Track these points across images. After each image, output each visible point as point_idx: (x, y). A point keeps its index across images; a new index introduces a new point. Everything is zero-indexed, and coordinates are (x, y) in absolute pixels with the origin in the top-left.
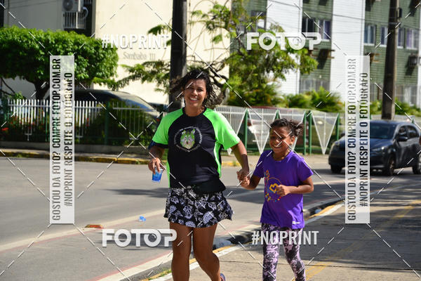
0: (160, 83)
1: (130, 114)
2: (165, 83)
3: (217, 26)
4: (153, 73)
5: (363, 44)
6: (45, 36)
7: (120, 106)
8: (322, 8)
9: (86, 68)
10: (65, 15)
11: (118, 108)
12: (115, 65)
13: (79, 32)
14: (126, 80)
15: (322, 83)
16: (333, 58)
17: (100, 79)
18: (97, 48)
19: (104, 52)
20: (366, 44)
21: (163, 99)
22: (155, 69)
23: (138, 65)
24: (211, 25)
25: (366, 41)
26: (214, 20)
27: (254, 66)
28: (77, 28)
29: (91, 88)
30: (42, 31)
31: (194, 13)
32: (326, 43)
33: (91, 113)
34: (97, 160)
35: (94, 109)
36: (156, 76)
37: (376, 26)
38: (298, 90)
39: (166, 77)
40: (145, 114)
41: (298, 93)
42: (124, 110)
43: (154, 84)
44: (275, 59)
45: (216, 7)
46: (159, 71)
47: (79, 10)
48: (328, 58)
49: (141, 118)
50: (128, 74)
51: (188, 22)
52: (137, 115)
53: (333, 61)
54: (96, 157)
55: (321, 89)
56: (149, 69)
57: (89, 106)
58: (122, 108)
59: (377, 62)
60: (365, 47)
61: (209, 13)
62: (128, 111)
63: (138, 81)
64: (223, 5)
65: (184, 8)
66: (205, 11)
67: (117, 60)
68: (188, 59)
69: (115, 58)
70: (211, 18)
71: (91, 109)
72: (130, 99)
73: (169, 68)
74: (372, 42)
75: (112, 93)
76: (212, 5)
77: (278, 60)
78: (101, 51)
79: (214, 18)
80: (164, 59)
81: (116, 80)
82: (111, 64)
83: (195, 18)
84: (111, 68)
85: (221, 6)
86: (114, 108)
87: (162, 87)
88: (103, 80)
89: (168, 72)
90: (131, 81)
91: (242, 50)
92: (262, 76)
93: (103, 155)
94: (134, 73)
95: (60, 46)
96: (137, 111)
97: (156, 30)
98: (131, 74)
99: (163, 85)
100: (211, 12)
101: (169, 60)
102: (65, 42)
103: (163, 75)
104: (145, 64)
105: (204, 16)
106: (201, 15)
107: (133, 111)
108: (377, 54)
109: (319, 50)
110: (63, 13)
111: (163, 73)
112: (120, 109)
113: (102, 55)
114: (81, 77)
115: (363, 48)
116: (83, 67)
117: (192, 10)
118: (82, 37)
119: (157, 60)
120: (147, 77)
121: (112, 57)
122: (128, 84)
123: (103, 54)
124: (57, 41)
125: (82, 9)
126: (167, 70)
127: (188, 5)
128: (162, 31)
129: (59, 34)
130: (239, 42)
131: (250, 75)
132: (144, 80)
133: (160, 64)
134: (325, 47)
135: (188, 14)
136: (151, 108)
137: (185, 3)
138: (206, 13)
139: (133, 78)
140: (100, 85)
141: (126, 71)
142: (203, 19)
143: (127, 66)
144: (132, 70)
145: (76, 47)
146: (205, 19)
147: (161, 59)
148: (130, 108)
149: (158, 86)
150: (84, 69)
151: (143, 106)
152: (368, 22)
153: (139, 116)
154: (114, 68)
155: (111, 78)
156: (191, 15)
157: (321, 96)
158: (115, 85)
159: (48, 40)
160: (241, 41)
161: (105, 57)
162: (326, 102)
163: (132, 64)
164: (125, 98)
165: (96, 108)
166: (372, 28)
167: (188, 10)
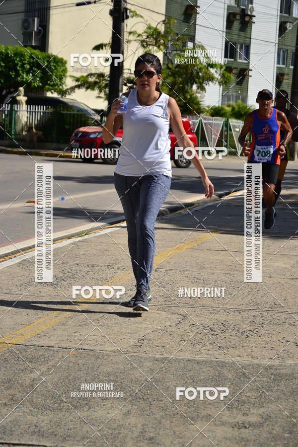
0: (101, 91)
1: (76, 116)
2: (105, 92)
3: (150, 45)
4: (96, 83)
5: (276, 65)
6: (5, 50)
7: (67, 111)
8: (242, 34)
9: (40, 78)
10: (24, 34)
11: (65, 112)
12: (64, 75)
13: (34, 48)
14: (73, 89)
15: (240, 97)
16: (251, 76)
17: (51, 88)
18: (49, 62)
19: (54, 64)
20: (279, 66)
21: (103, 105)
22: (97, 80)
23: (82, 77)
24: (144, 44)
25: (278, 63)
26: (148, 40)
27: (180, 79)
28: (33, 44)
29: (45, 95)
30: (3, 46)
31: (130, 33)
32: (245, 63)
33: (43, 115)
34: (47, 155)
35: (46, 112)
36: (97, 85)
37: (287, 50)
38: (220, 103)
39: (106, 86)
40: (88, 118)
41: (220, 105)
42: (70, 114)
43: (96, 92)
44: (198, 73)
45: (149, 28)
46: (100, 82)
47: (36, 29)
48: (246, 77)
49: (85, 120)
50: (74, 84)
51: (125, 40)
52: (82, 118)
53: (250, 79)
54: (45, 152)
55: (240, 102)
56: (92, 79)
57: (41, 109)
58: (69, 112)
59: (287, 81)
60: (277, 67)
61: (143, 33)
62: (74, 114)
63: (83, 90)
64: (155, 26)
65: (122, 28)
66: (140, 31)
67: (66, 73)
68: (125, 71)
69: (65, 71)
70: (145, 37)
71: (43, 112)
72: (76, 105)
73: (109, 79)
74: (283, 64)
75: (61, 99)
76: (146, 26)
77: (200, 74)
78: (52, 64)
79: (148, 37)
80: (105, 71)
81: (65, 88)
82: (61, 75)
83: (131, 37)
84: (61, 79)
85: (153, 28)
86: (62, 112)
87: (102, 95)
88: (54, 87)
89: (107, 82)
90: (76, 90)
91: (170, 66)
92: (186, 87)
93: (52, 151)
94: (79, 83)
95: (18, 59)
96: (81, 115)
97: (98, 47)
98: (77, 83)
99: (103, 93)
100: (145, 32)
101: (109, 73)
102: (21, 55)
103: (103, 85)
104: (89, 75)
105: (139, 35)
106: (137, 35)
107: (77, 114)
108: (288, 74)
109: (239, 70)
110: (21, 32)
111: (104, 83)
112: (67, 112)
113: (53, 68)
114: (34, 86)
115: (275, 68)
116: (38, 77)
117: (129, 31)
118: (37, 52)
119: (98, 72)
120: (90, 86)
121: (62, 69)
122: (74, 92)
123: (54, 66)
124: (16, 54)
125: (37, 28)
126: (107, 81)
127: (125, 25)
128: (104, 47)
129: (17, 49)
130: (168, 58)
131: (176, 86)
132: (87, 88)
133: (101, 75)
134: (244, 67)
135: (125, 33)
136: (93, 112)
137: (123, 24)
138: (141, 33)
139: (79, 87)
140: (52, 93)
141: (73, 81)
142: (138, 38)
143: (73, 77)
144: (77, 80)
145: (32, 60)
146: (140, 38)
147: (102, 71)
148: (75, 112)
149: (99, 94)
150: (38, 79)
151: (87, 111)
152: (281, 47)
153: (83, 119)
154: (64, 79)
155: (61, 87)
156: (128, 34)
157: (239, 108)
158: (63, 93)
159: (8, 54)
160: (170, 58)
161: (56, 69)
162: (243, 113)
163: (78, 75)
164: (71, 104)
165: (47, 111)
166: (283, 52)
167: (125, 30)
